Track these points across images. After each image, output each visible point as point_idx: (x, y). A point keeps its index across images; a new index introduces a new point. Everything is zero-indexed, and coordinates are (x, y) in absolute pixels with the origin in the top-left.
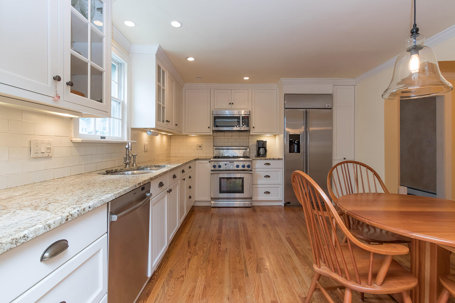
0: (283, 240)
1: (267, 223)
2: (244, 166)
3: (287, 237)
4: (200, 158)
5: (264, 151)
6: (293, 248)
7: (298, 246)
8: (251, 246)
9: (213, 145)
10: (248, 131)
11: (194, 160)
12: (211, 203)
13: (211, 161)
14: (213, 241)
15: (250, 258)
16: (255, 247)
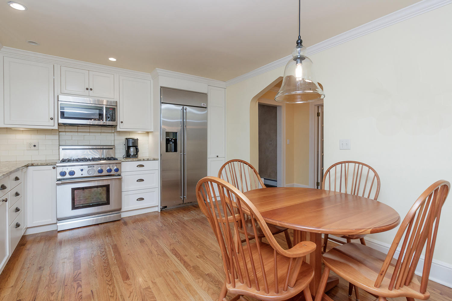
0: (168, 254)
1: (144, 236)
2: (110, 171)
3: (172, 249)
4: (36, 163)
5: (135, 151)
6: (180, 260)
7: (185, 257)
8: (129, 275)
9: (58, 144)
10: (114, 126)
11: (25, 166)
12: (57, 226)
13: (57, 167)
14: (66, 285)
15: (130, 294)
16: (135, 275)
